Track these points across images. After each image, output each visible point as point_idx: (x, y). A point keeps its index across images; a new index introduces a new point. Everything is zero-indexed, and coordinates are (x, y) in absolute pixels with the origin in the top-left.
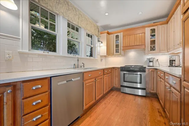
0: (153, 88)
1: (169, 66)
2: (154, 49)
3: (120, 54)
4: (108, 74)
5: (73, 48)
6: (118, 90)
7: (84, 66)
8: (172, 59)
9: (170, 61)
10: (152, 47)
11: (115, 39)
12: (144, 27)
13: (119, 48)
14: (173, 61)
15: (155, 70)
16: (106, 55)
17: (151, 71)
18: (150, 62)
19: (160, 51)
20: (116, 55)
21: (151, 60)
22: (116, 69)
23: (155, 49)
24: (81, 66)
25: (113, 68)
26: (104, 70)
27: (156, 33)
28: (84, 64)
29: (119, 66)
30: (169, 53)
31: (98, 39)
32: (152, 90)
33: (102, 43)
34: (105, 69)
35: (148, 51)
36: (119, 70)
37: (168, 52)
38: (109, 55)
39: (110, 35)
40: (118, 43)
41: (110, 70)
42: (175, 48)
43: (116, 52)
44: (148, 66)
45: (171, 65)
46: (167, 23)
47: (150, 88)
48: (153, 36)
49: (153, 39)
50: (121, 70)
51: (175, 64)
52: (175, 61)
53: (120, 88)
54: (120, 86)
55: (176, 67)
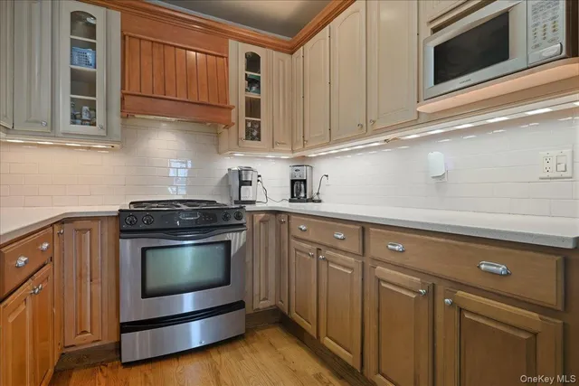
0: (267, 291)
1: (290, 201)
2: (255, 133)
3: (103, 133)
6: (102, 359)
8: (298, 178)
9: (293, 182)
10: (249, 125)
11: (67, 35)
12: (224, 34)
13: (99, 99)
14: (300, 181)
15: (272, 217)
17: (260, 221)
18: (242, 183)
19: (274, 144)
21: (246, 175)
22: (79, 225)
23: (259, 136)
25: (65, 221)
29: (114, 209)
32: (264, 299)
35: (238, 139)
37: (294, 151)
40: (88, 64)
41: (45, 246)
42: (334, 139)
43: (75, 118)
44: (236, 202)
45: (294, 197)
46: (292, 51)
47: (256, 292)
48: (253, 82)
49: (253, 95)
50: (122, 231)
51: (305, 192)
52: (305, 181)
53: (119, 343)
54: (115, 327)
55: (307, 201)
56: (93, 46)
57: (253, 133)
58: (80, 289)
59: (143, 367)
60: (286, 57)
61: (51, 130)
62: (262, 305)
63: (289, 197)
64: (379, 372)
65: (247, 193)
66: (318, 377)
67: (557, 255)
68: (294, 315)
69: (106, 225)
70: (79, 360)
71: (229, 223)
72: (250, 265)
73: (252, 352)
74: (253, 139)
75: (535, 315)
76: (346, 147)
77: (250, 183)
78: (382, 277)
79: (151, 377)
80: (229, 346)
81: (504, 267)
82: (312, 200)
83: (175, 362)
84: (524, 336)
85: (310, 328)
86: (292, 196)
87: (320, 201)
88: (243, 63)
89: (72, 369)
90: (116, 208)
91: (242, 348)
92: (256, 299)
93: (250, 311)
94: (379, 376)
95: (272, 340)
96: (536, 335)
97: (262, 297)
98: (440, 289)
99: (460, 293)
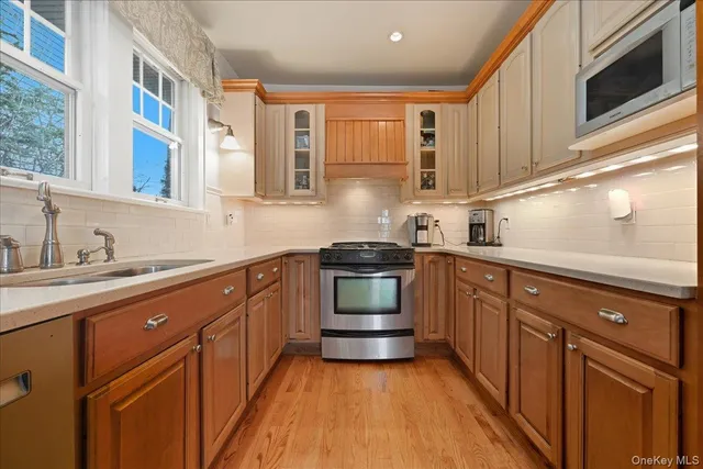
0: (436, 325)
1: (469, 244)
2: (431, 183)
3: (313, 193)
4: (267, 287)
5: (53, 150)
6: (311, 353)
7: (110, 253)
8: (476, 222)
9: (471, 226)
10: (425, 176)
11: (292, 129)
12: (402, 100)
13: (312, 170)
14: (479, 225)
15: (441, 258)
16: (252, 193)
17: (430, 262)
18: (420, 228)
19: (449, 192)
20: (294, 197)
21: (422, 221)
23: (434, 185)
24: (83, 257)
25: (289, 255)
26: (248, 269)
27: (437, 130)
28: (108, 238)
29: (316, 247)
30: (473, 199)
31: (210, 109)
32: (434, 332)
33: (230, 133)
34: (253, 265)
35: (414, 190)
36: (315, 261)
37: (469, 197)
38: (263, 197)
39: (268, 106)
40: (305, 147)
41: (275, 269)
42: (502, 183)
43: (298, 185)
44: (413, 245)
45: (473, 240)
46: (467, 100)
47: (426, 324)
48: (428, 137)
49: (428, 149)
50: (323, 264)
51: (484, 236)
52: (484, 225)
53: (320, 344)
54: (319, 332)
55: (487, 245)
56: (308, 133)
57: (428, 183)
58: (298, 301)
59: (335, 365)
60: (461, 107)
61: (284, 194)
62: (432, 337)
63: (468, 240)
64: (520, 411)
65: (423, 237)
66: (472, 408)
67: (672, 305)
68: (458, 350)
69: (313, 259)
70: (298, 351)
71: (399, 262)
72: (420, 301)
73: (418, 373)
74: (429, 188)
75: (650, 368)
76: (520, 189)
77: (426, 228)
78: (522, 319)
79: (338, 372)
80: (400, 366)
81: (621, 315)
82: (491, 244)
83: (356, 367)
84: (640, 391)
85: (469, 363)
86: (471, 239)
87: (500, 245)
88: (418, 121)
89: (293, 356)
90: (319, 248)
91: (410, 369)
92: (426, 331)
93: (421, 340)
94: (519, 415)
95: (438, 369)
96: (651, 390)
97: (432, 330)
98: (569, 334)
99: (584, 340)
